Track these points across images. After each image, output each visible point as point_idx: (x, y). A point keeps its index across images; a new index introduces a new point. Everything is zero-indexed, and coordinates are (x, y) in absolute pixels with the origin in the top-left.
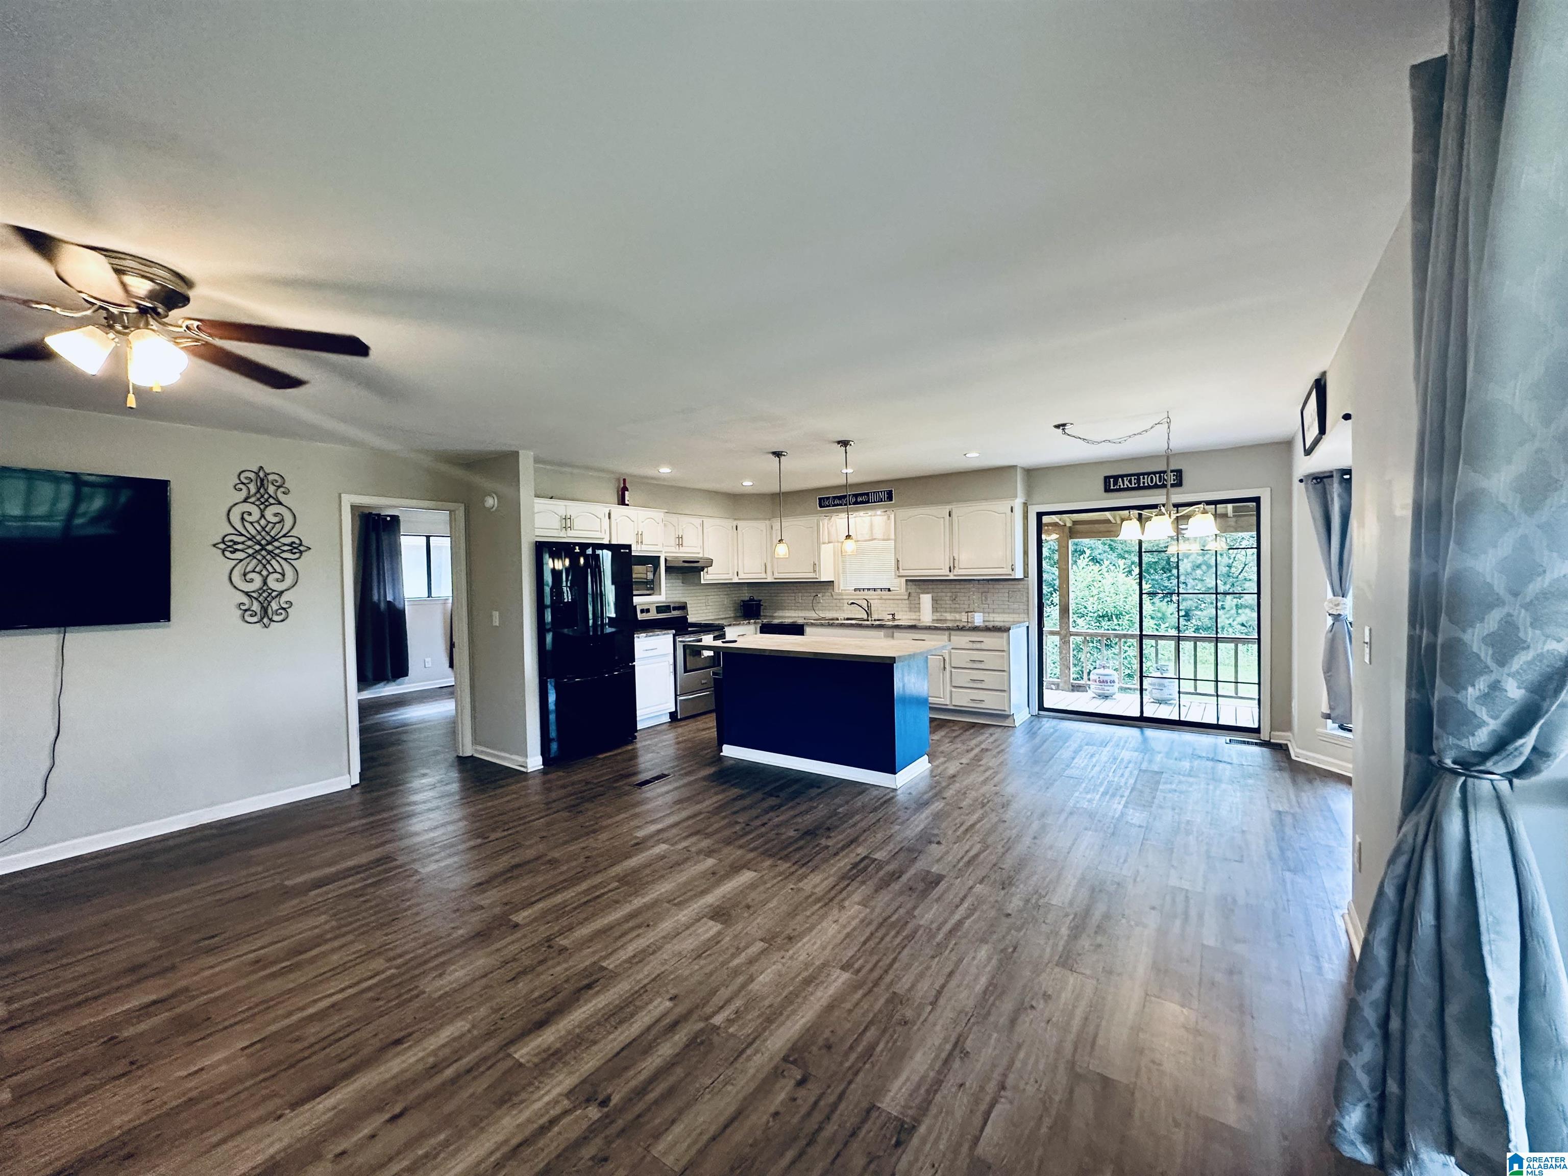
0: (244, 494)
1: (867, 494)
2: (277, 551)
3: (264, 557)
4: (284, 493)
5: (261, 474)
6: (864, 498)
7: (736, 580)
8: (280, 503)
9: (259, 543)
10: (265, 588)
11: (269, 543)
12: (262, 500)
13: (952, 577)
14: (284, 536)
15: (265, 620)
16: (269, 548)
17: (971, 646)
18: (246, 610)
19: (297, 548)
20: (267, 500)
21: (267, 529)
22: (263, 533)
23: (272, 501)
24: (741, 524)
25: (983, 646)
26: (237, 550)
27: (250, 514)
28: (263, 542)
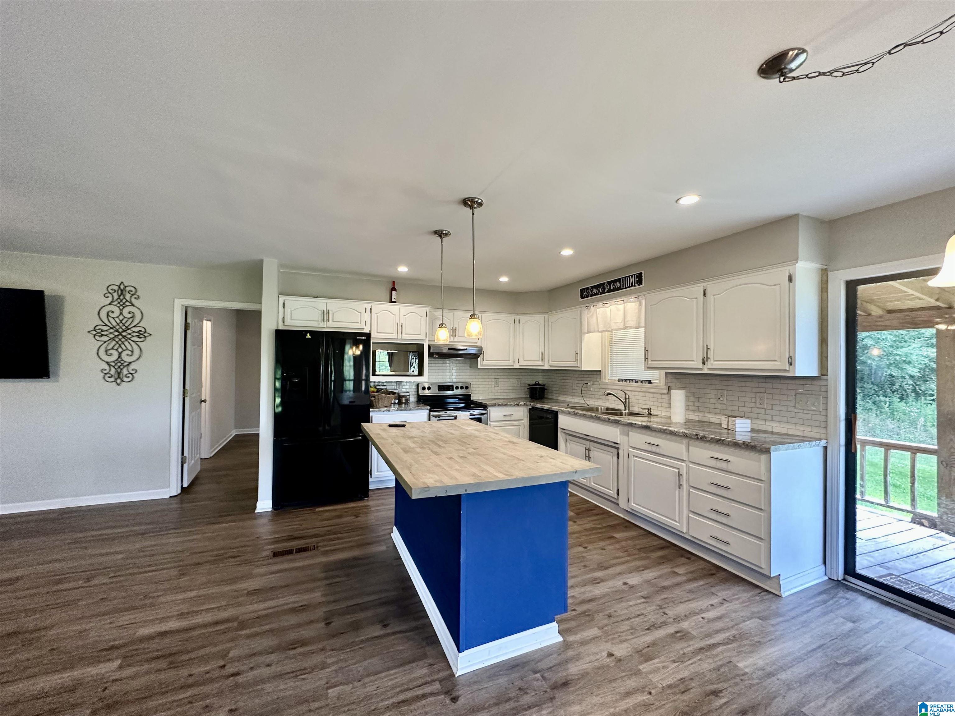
0: (110, 299)
1: (619, 280)
2: (129, 336)
3: (120, 340)
4: (135, 298)
5: (122, 287)
6: (617, 285)
7: (517, 366)
8: (133, 305)
9: (117, 331)
10: (120, 360)
11: (124, 331)
12: (121, 303)
13: (706, 371)
14: (134, 327)
15: (119, 381)
16: (124, 334)
17: (713, 463)
18: (106, 374)
19: (143, 335)
20: (124, 303)
21: (123, 322)
22: (121, 324)
23: (127, 304)
24: (523, 318)
25: (730, 467)
26: (102, 335)
27: (113, 312)
28: (120, 330)
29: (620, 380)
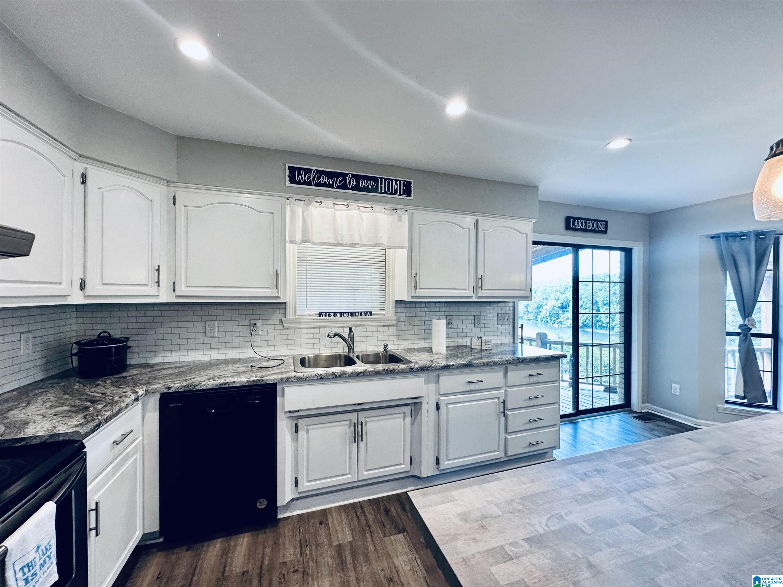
1: (375, 179)
29: (320, 315)
